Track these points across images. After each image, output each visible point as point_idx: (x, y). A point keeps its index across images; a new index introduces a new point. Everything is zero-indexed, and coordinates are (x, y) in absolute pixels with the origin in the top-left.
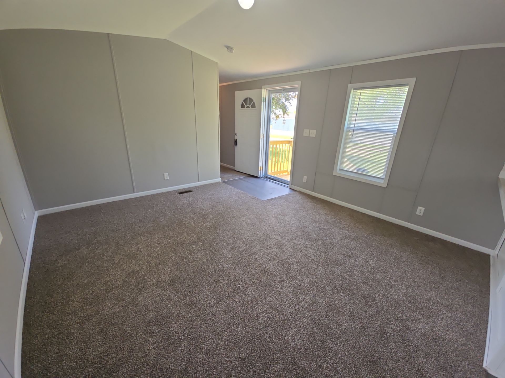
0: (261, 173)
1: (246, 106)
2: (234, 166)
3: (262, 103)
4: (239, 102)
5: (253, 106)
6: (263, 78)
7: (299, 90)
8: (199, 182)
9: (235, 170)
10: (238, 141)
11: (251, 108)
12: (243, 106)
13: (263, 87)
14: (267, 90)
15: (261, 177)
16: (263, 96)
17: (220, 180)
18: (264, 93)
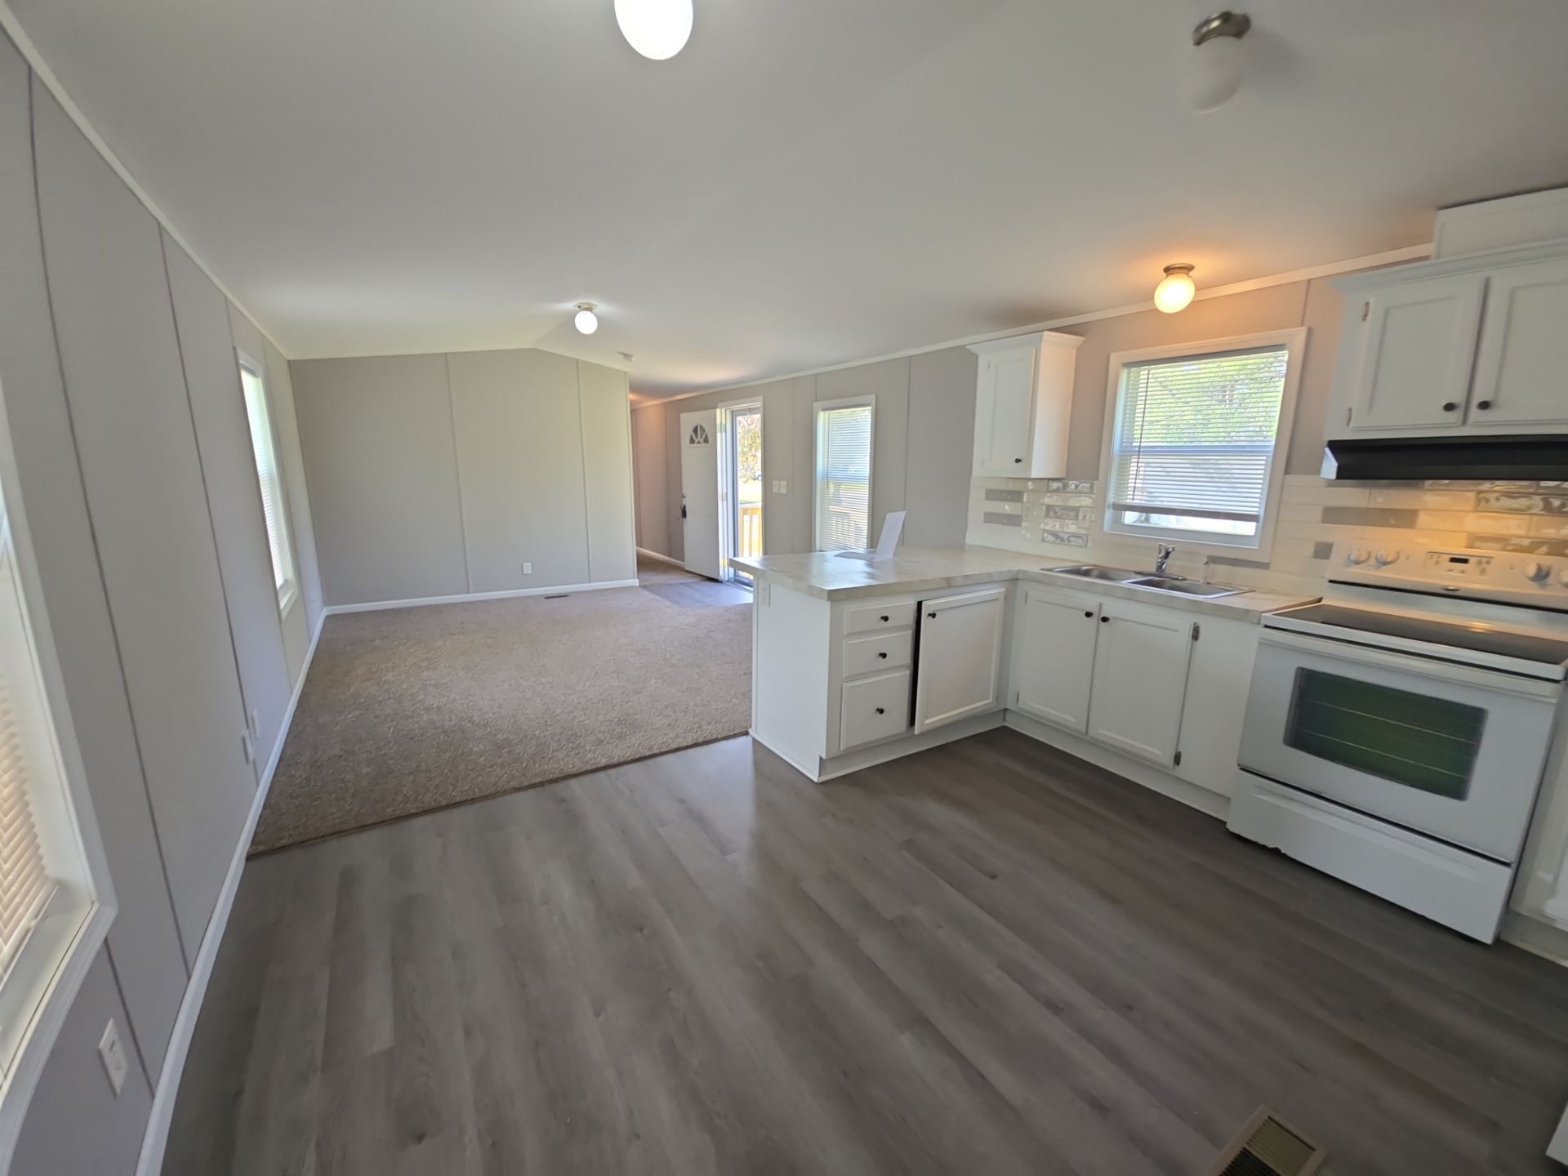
0: (725, 571)
1: (696, 442)
2: (683, 561)
3: (719, 435)
4: (686, 433)
5: (706, 441)
6: (720, 389)
7: (762, 409)
8: (590, 582)
9: (687, 568)
10: (687, 510)
11: (703, 444)
12: (692, 441)
13: (719, 405)
14: (728, 411)
15: (726, 579)
16: (718, 422)
17: (636, 582)
18: (721, 415)
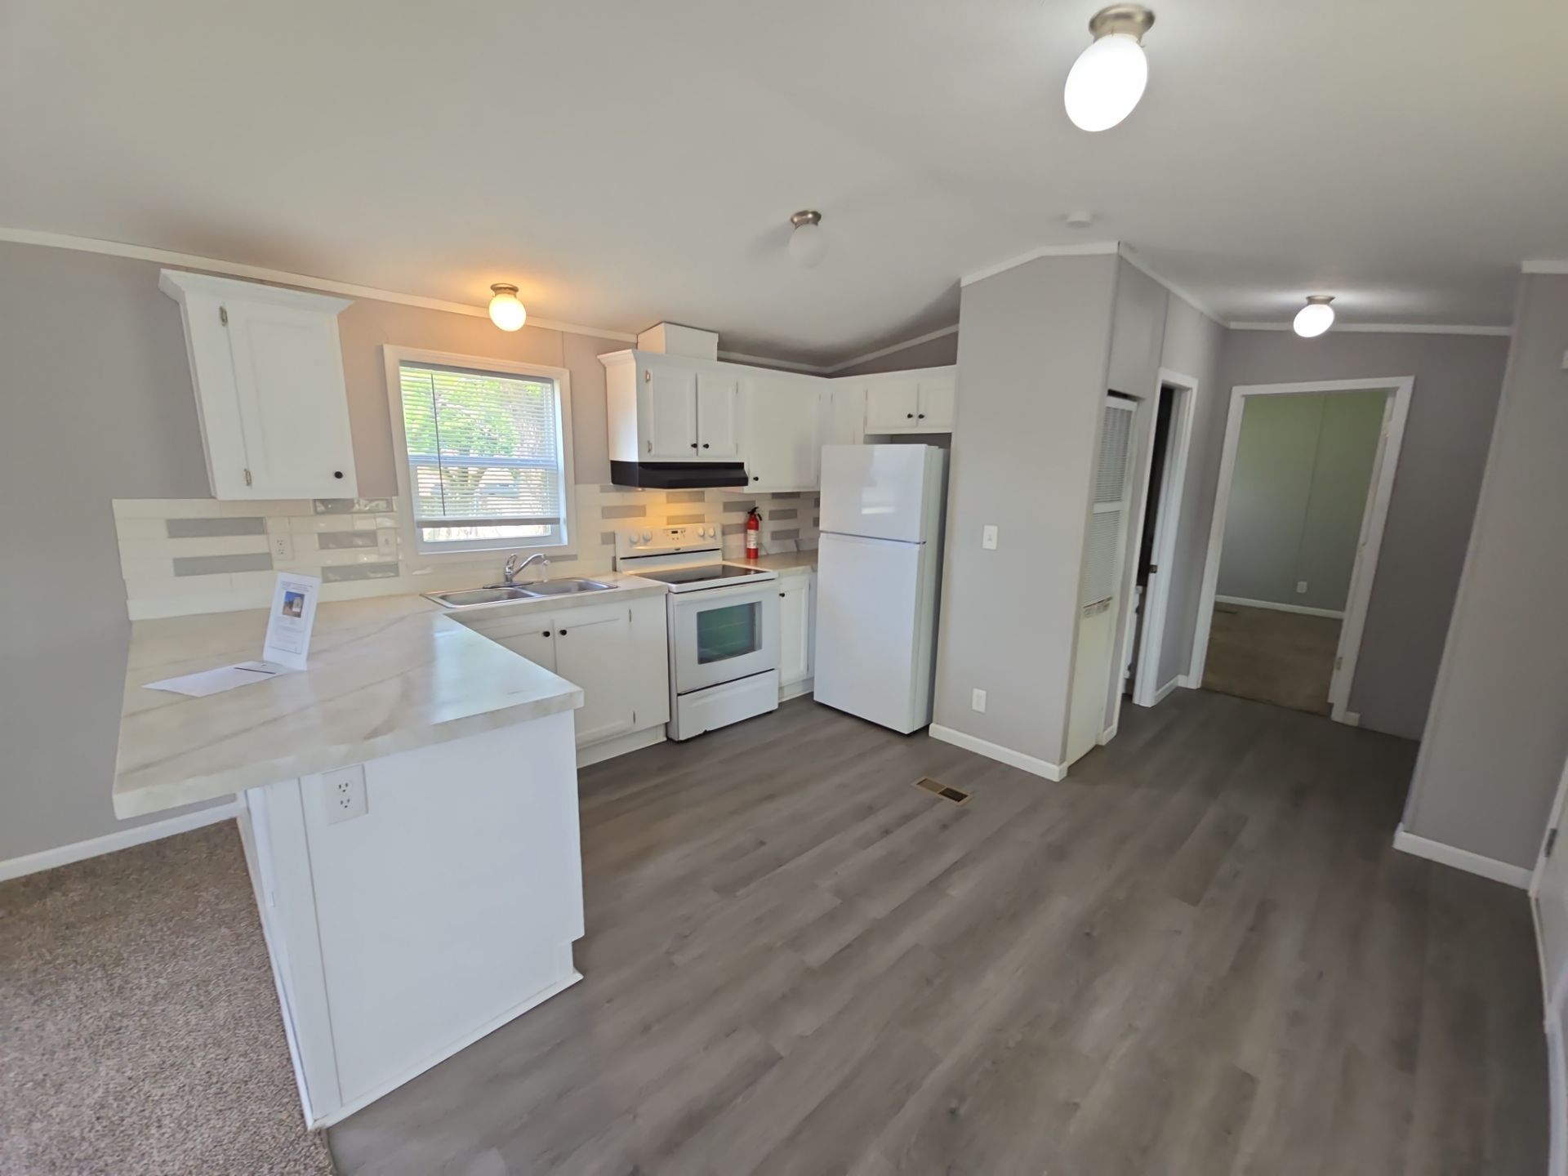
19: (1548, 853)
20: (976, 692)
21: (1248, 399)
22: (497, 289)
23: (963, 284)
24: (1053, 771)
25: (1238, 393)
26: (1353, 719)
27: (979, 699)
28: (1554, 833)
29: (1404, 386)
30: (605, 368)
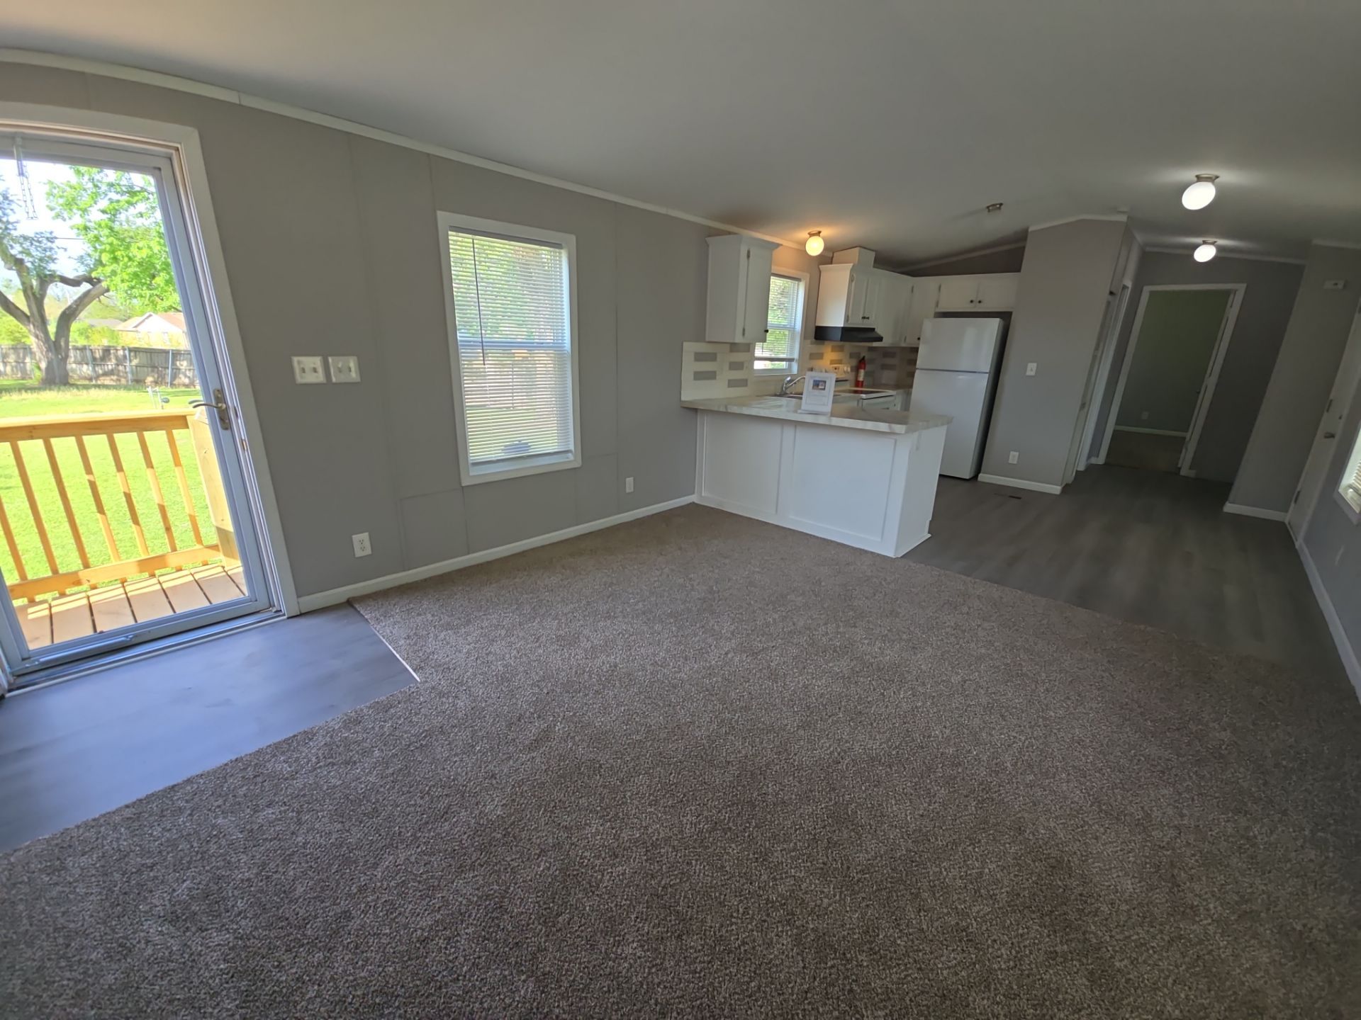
19: (1296, 501)
20: (1012, 453)
21: (1152, 293)
22: (811, 235)
23: (1030, 230)
24: (1056, 489)
25: (1147, 290)
26: (1192, 474)
27: (1014, 457)
28: (1299, 492)
29: (1241, 288)
30: (820, 272)
